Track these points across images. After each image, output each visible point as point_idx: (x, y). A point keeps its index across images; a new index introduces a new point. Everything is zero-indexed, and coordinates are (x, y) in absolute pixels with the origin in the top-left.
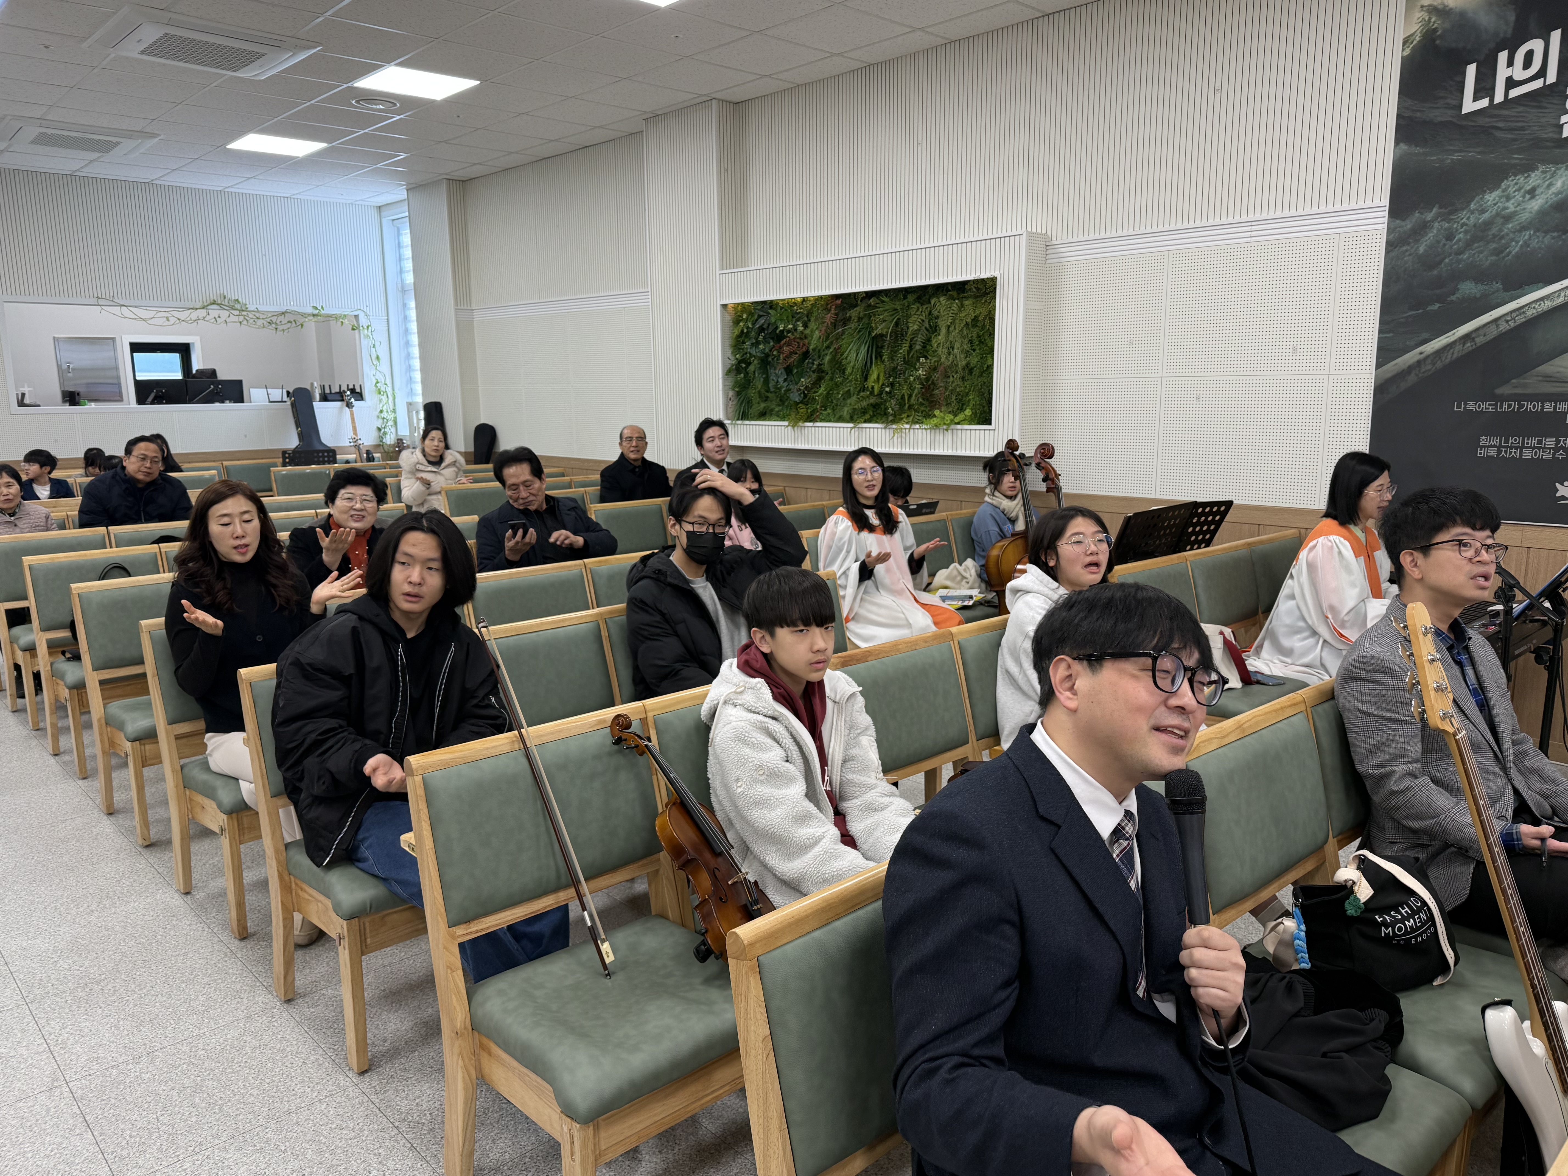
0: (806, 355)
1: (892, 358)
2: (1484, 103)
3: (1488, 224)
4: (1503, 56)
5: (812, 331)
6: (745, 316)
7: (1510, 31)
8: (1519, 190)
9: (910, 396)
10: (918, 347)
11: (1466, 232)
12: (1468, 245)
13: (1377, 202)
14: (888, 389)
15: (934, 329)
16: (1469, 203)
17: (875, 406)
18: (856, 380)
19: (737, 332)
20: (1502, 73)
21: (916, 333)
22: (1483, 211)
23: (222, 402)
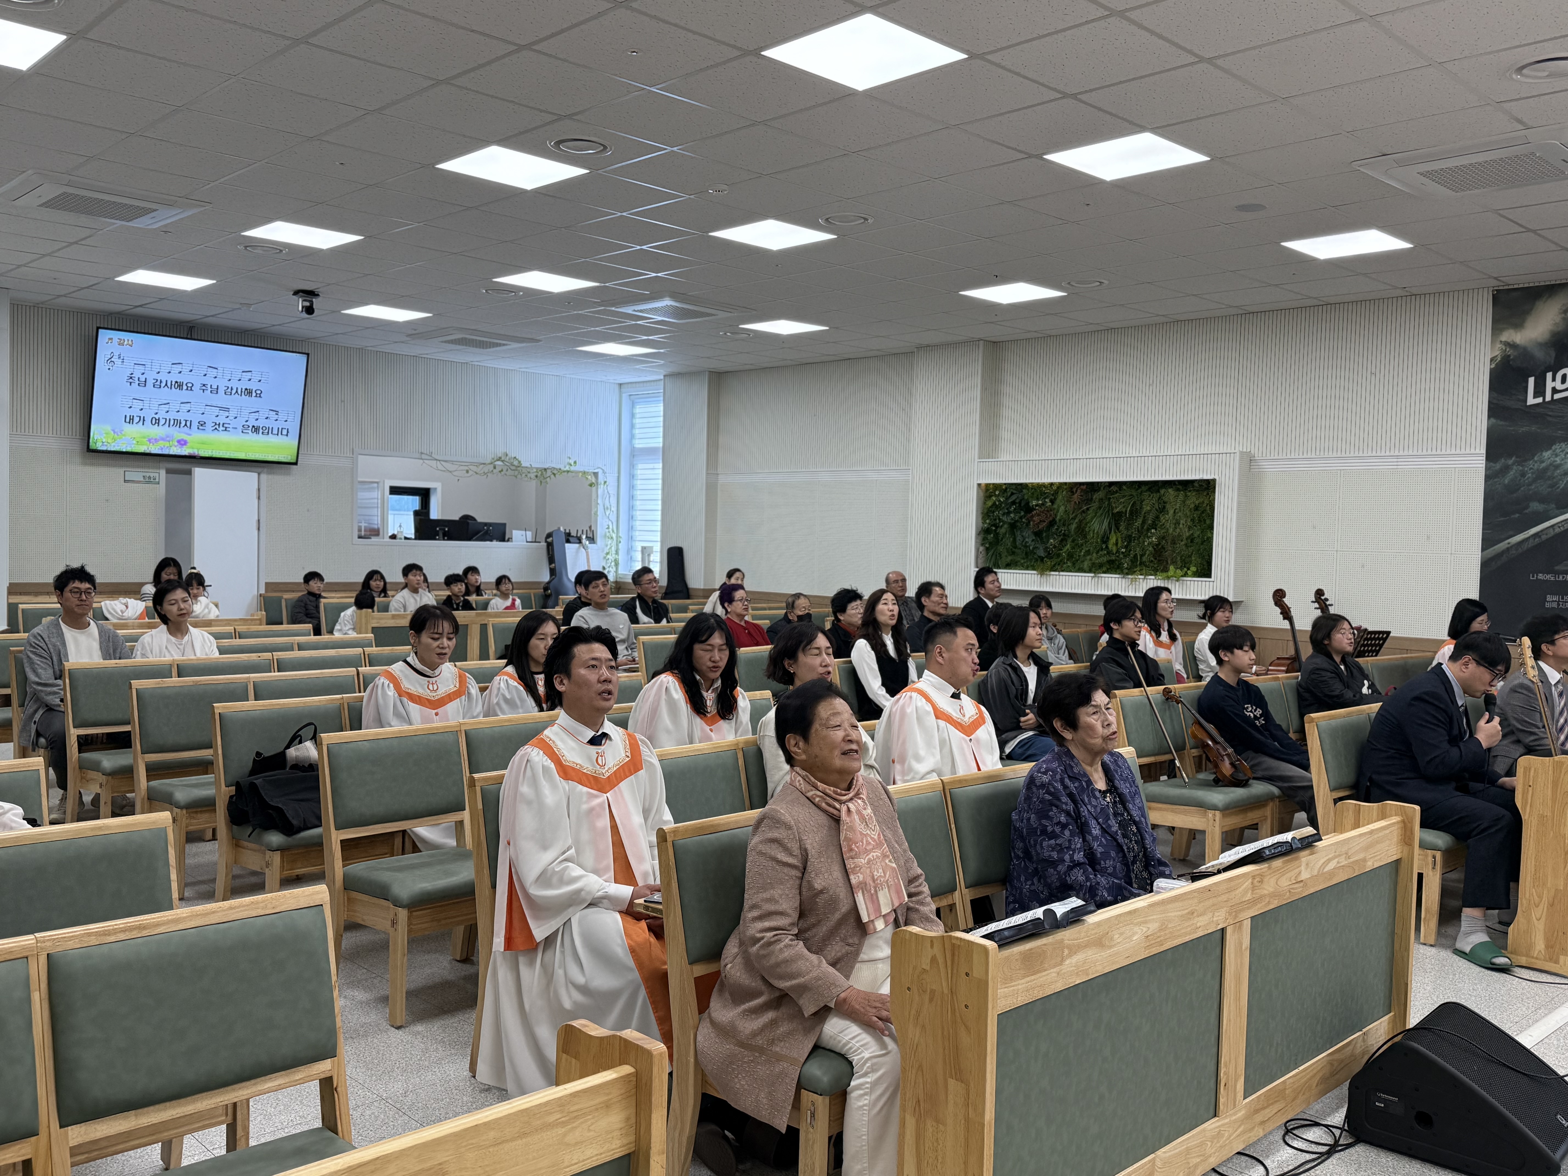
0: (1052, 523)
1: (1127, 529)
2: (1540, 400)
3: (1546, 470)
4: (1549, 375)
5: (1059, 507)
6: (997, 493)
7: (1552, 362)
8: (1562, 451)
9: (1142, 556)
10: (1150, 522)
11: (1532, 473)
12: (1535, 480)
13: (1478, 451)
14: (1124, 550)
15: (1163, 510)
16: (1533, 456)
17: (1111, 562)
18: (1097, 542)
19: (990, 503)
20: (1549, 385)
21: (1149, 512)
22: (1543, 462)
23: (491, 541)
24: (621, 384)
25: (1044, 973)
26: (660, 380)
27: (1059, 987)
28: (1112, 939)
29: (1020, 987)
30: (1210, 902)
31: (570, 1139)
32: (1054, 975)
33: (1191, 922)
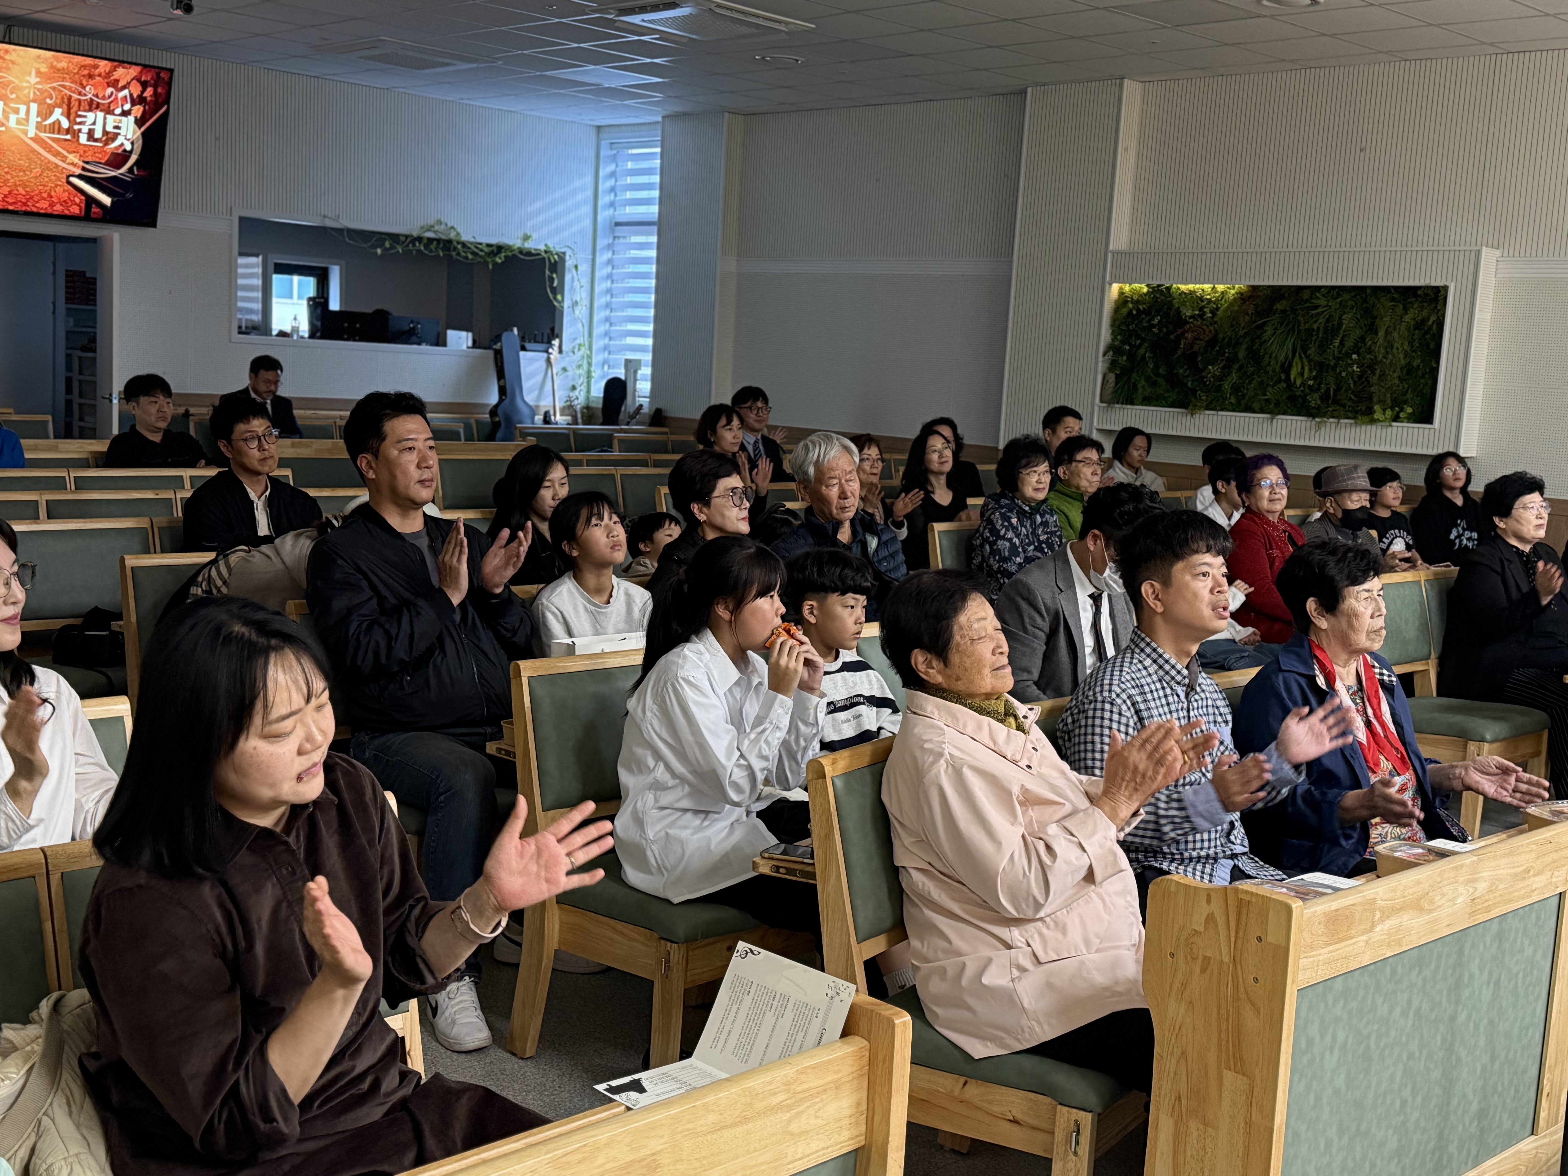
0: (1212, 343)
1: (1318, 353)
6: (1135, 298)
9: (1337, 391)
10: (1351, 344)
14: (1311, 383)
15: (1370, 327)
17: (1292, 399)
18: (1274, 371)
21: (1349, 331)
23: (419, 344)
24: (599, 128)
25: (1349, 942)
26: (657, 122)
27: (1366, 960)
28: (1432, 902)
29: (1321, 958)
30: (1549, 859)
31: (794, 1127)
32: (1362, 944)
33: (1525, 883)
